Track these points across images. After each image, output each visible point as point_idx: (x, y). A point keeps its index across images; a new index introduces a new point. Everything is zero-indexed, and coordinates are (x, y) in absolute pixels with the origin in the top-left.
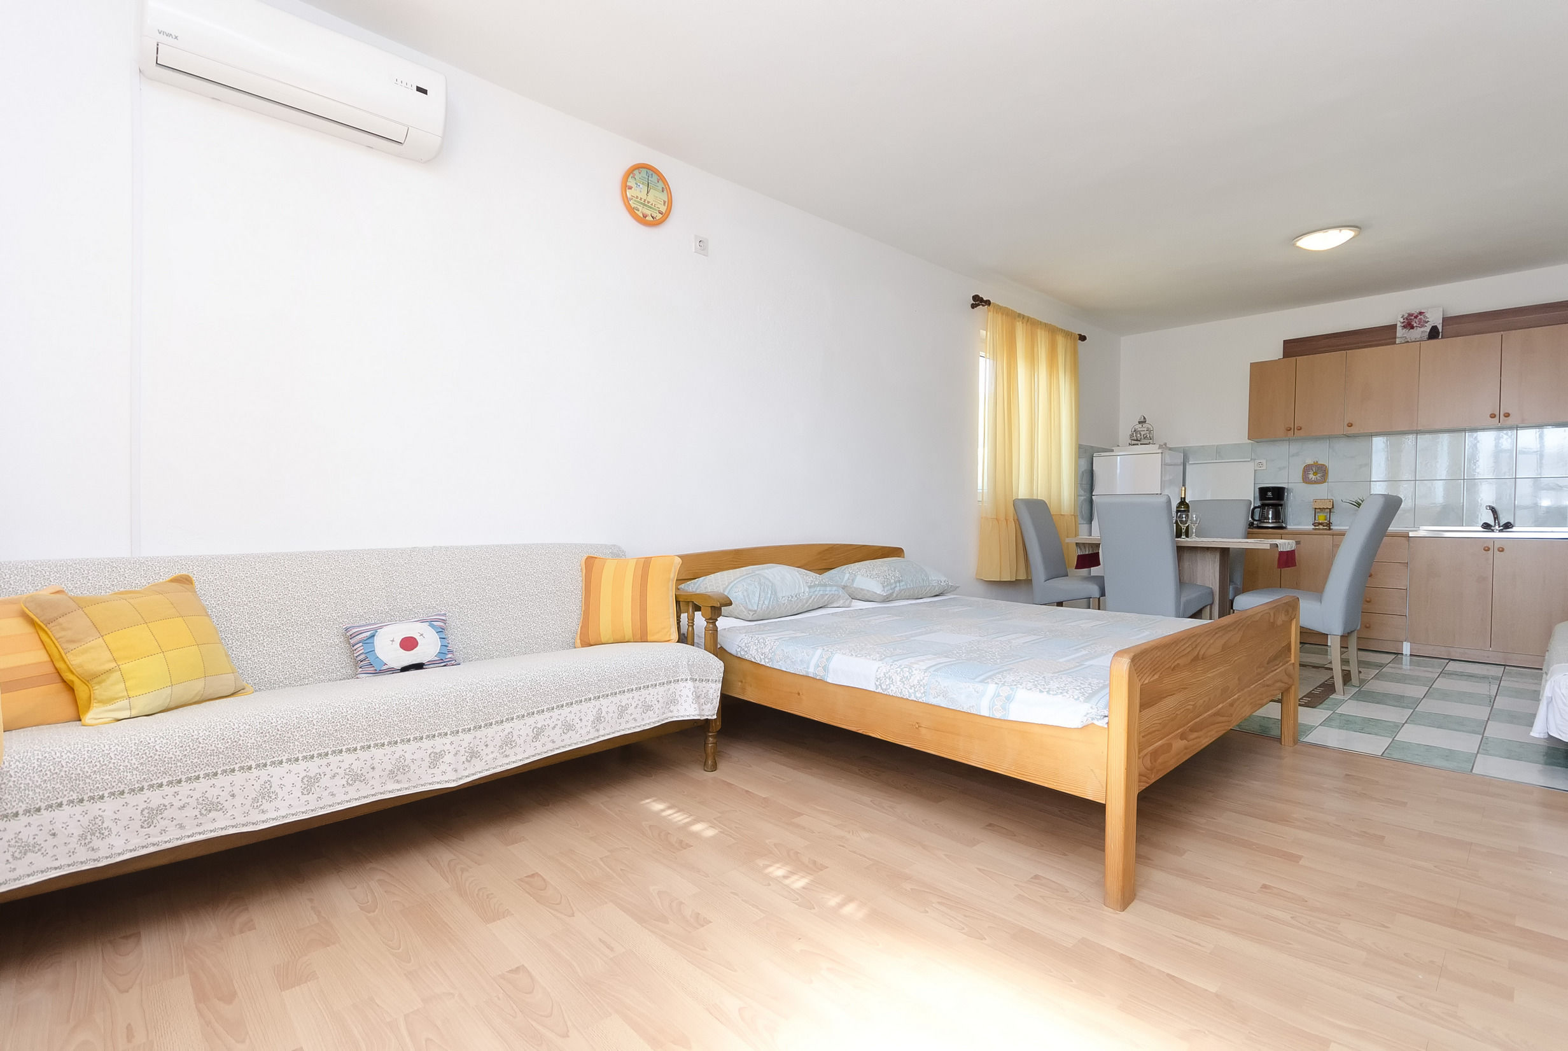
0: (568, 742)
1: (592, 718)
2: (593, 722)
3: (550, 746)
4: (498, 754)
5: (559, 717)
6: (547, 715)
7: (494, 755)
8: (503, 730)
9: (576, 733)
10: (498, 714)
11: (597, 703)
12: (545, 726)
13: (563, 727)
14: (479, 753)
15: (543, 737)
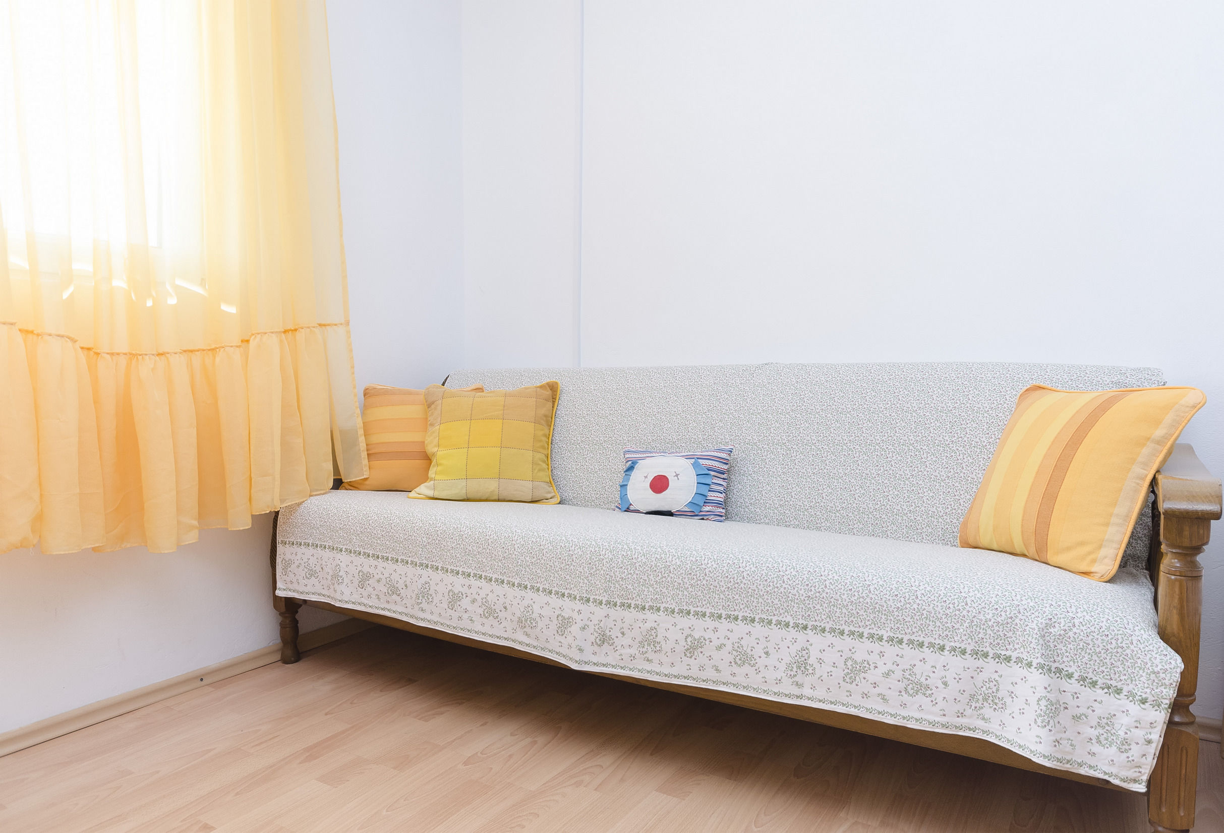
0: (740, 679)
1: (787, 659)
2: (789, 666)
3: (710, 674)
4: (637, 652)
5: (729, 634)
6: (709, 623)
7: (633, 651)
8: (645, 621)
9: (758, 672)
10: (638, 595)
11: (801, 637)
12: (705, 639)
13: (734, 653)
14: (613, 639)
15: (701, 655)
